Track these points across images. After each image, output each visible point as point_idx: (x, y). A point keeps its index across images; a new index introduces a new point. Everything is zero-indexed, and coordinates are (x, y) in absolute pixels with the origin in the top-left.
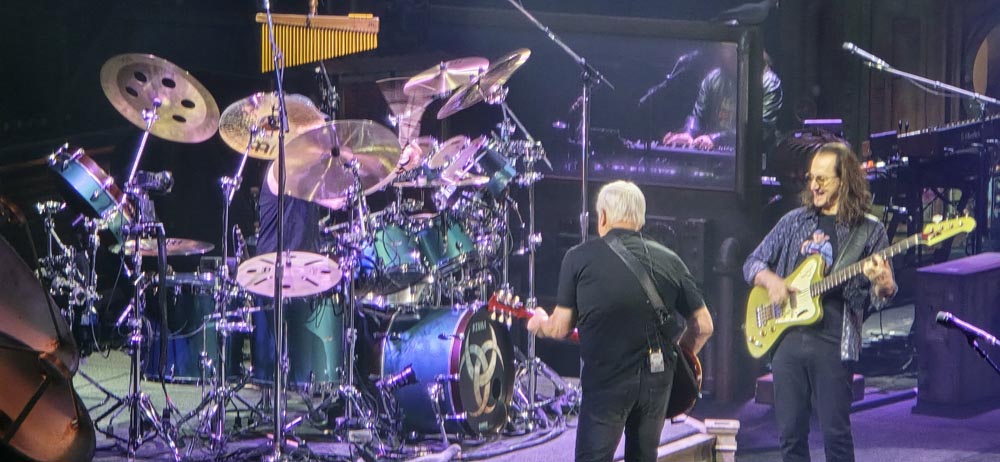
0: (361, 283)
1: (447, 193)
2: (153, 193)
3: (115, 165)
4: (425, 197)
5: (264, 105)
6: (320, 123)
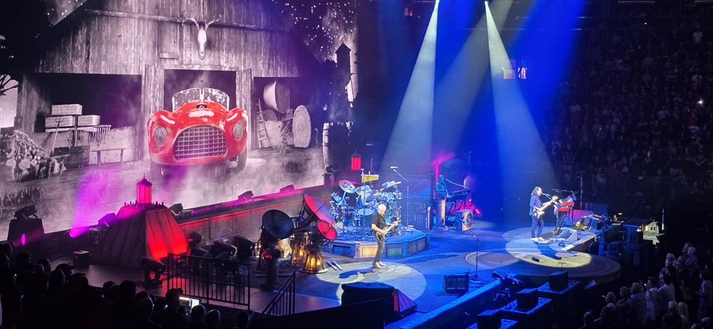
1: (388, 200)
2: (346, 200)
3: (341, 195)
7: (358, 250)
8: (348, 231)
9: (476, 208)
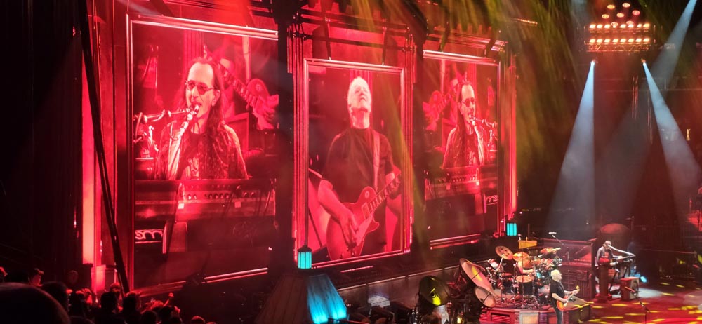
0: (536, 280)
1: (547, 267)
2: (504, 266)
3: (498, 261)
4: (544, 268)
5: (519, 255)
6: (528, 256)
7: (517, 318)
8: (506, 299)
9: (641, 276)
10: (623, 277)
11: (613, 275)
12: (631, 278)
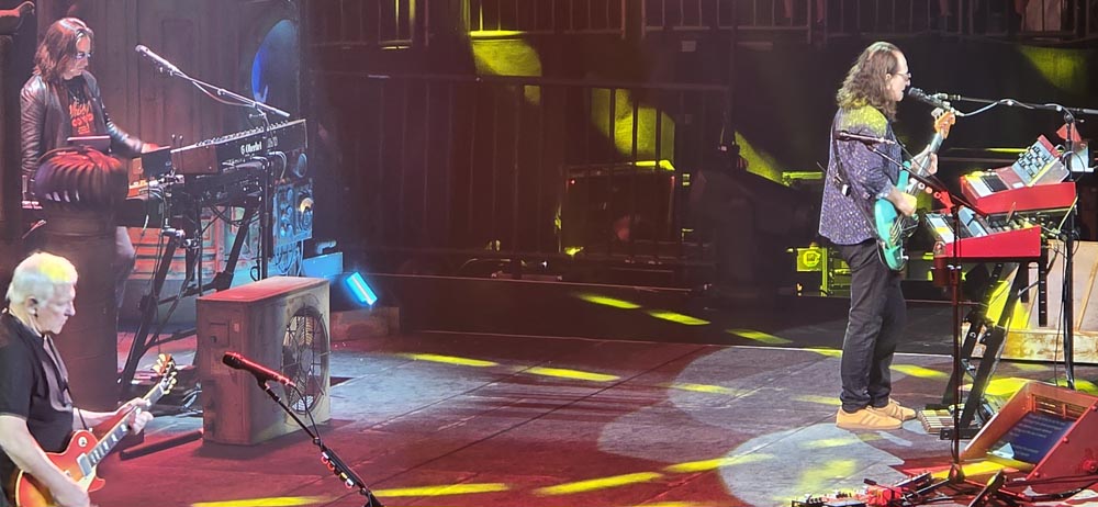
9: (348, 267)
10: (223, 280)
11: (150, 267)
12: (275, 281)
